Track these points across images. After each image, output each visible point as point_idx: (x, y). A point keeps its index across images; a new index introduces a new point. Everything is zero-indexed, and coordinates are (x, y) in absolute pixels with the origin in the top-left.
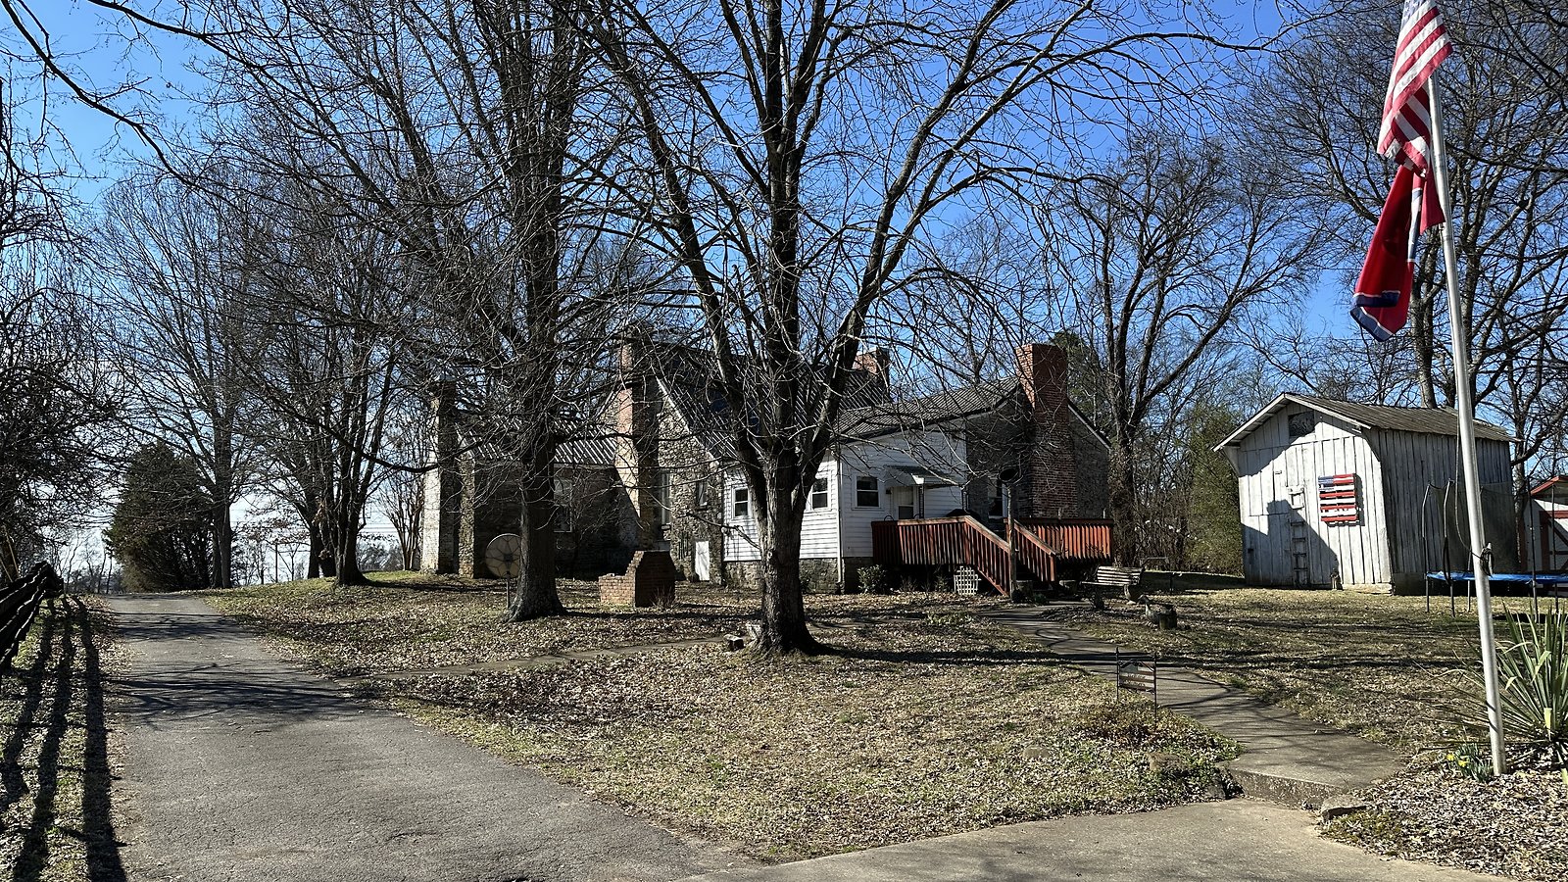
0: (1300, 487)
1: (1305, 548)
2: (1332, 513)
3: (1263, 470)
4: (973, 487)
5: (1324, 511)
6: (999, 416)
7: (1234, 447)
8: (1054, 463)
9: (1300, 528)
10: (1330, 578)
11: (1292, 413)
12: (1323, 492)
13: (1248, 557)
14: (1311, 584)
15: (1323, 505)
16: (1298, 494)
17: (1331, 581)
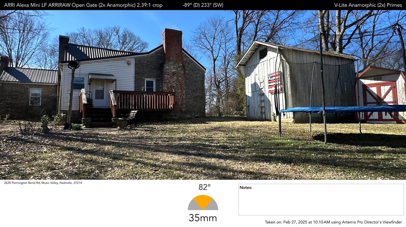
0: (263, 79)
1: (264, 105)
2: (273, 89)
3: (252, 74)
4: (137, 83)
5: (270, 88)
6: (152, 56)
7: (243, 66)
8: (174, 74)
9: (263, 96)
10: (272, 116)
11: (260, 50)
12: (269, 80)
13: (248, 109)
14: (266, 119)
15: (269, 86)
16: (262, 82)
17: (272, 117)
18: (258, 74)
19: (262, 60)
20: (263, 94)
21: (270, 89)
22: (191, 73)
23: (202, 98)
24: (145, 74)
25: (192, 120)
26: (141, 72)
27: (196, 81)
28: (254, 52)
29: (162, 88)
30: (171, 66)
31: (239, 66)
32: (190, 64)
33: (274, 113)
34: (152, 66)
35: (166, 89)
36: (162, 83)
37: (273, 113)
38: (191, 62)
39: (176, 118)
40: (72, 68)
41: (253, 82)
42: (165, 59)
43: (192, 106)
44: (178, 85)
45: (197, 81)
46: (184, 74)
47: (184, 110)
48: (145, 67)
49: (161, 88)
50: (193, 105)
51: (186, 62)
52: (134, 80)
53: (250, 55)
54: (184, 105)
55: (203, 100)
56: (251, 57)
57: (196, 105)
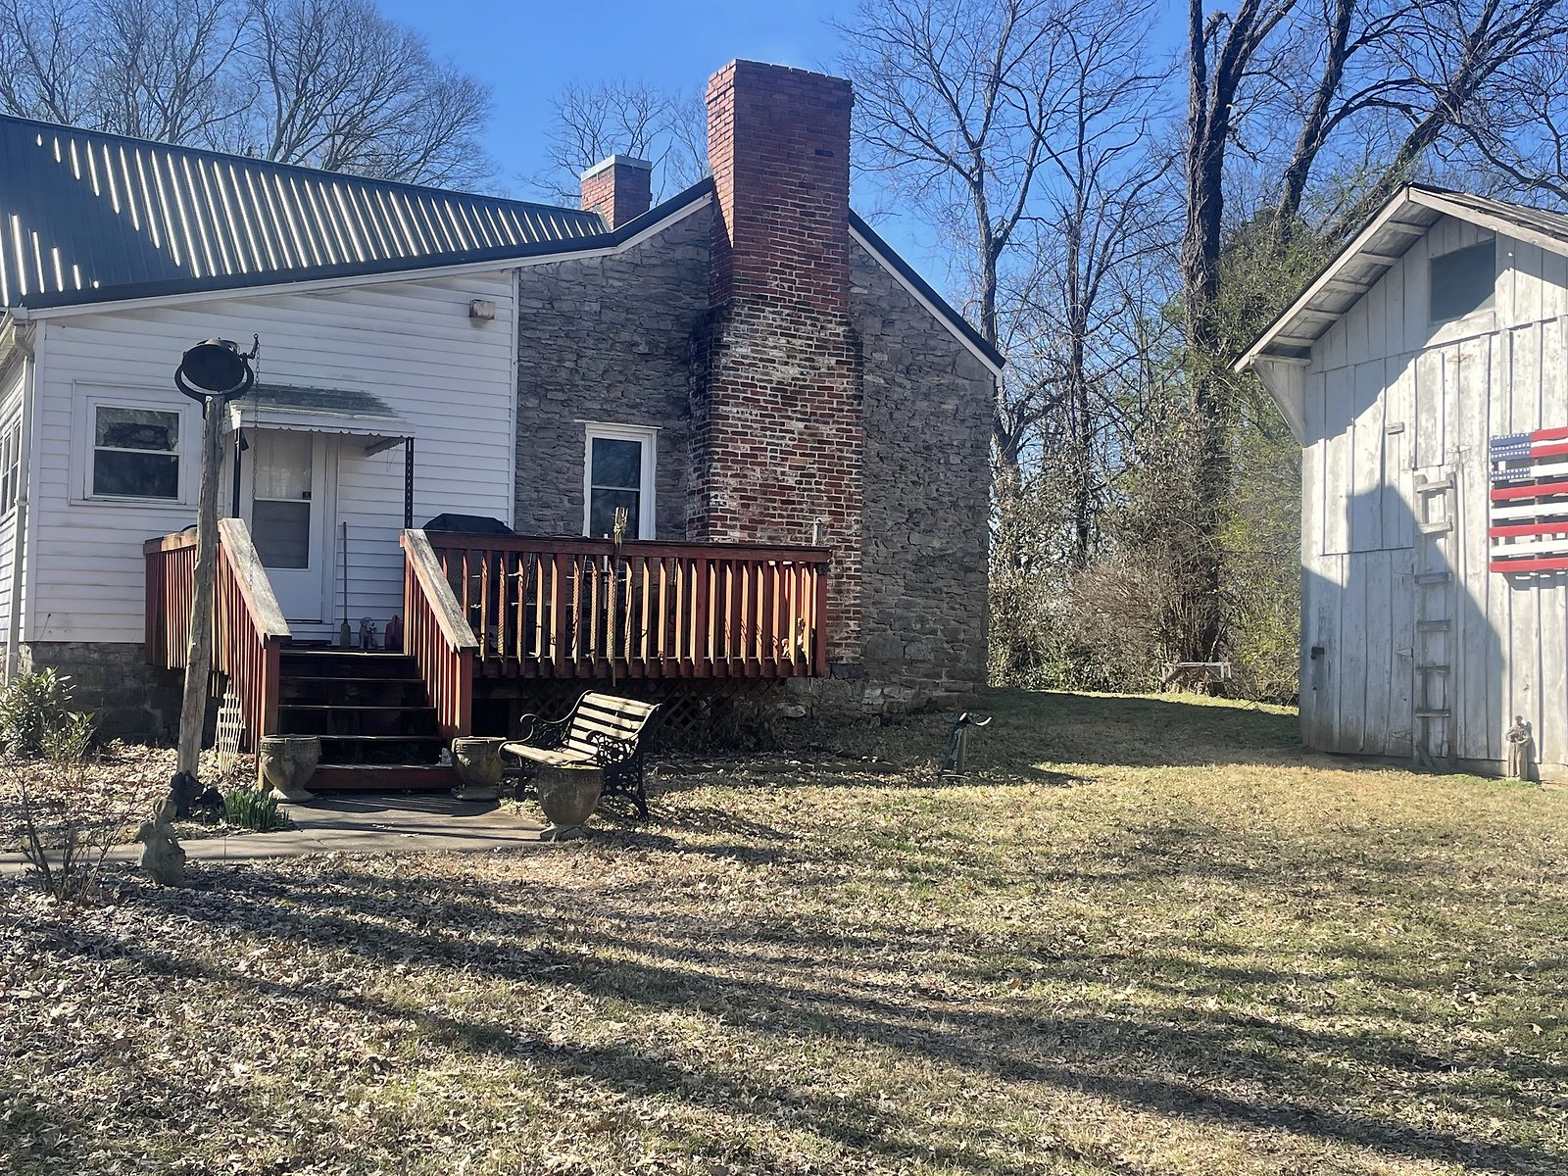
0: (1447, 469)
1: (1448, 650)
2: (1524, 546)
3: (1358, 422)
4: (534, 458)
5: (1502, 540)
6: (637, 265)
7: (1293, 361)
8: (789, 400)
9: (1440, 592)
10: (1507, 744)
11: (1439, 253)
12: (1501, 485)
13: (1311, 669)
14: (1458, 759)
15: (1498, 522)
16: (1441, 491)
17: (1507, 751)
18: (1409, 431)
19: (1451, 330)
20: (1445, 579)
21: (1503, 549)
22: (900, 385)
23: (969, 570)
24: (586, 394)
25: (954, 757)
26: (563, 375)
27: (928, 448)
28: (1385, 260)
29: (708, 497)
30: (771, 341)
31: (1264, 358)
32: (892, 322)
33: (1523, 722)
34: (637, 338)
35: (733, 505)
36: (704, 459)
37: (1519, 719)
38: (903, 310)
39: (790, 711)
40: (209, 398)
41: (1363, 485)
42: (725, 283)
43: (896, 625)
44: (814, 476)
45: (941, 449)
46: (855, 397)
47: (846, 654)
48: (590, 342)
49: (692, 493)
50: (901, 618)
51: (871, 308)
52: (513, 436)
53: (1356, 283)
54: (851, 623)
55: (971, 584)
56: (1358, 297)
57: (922, 620)
